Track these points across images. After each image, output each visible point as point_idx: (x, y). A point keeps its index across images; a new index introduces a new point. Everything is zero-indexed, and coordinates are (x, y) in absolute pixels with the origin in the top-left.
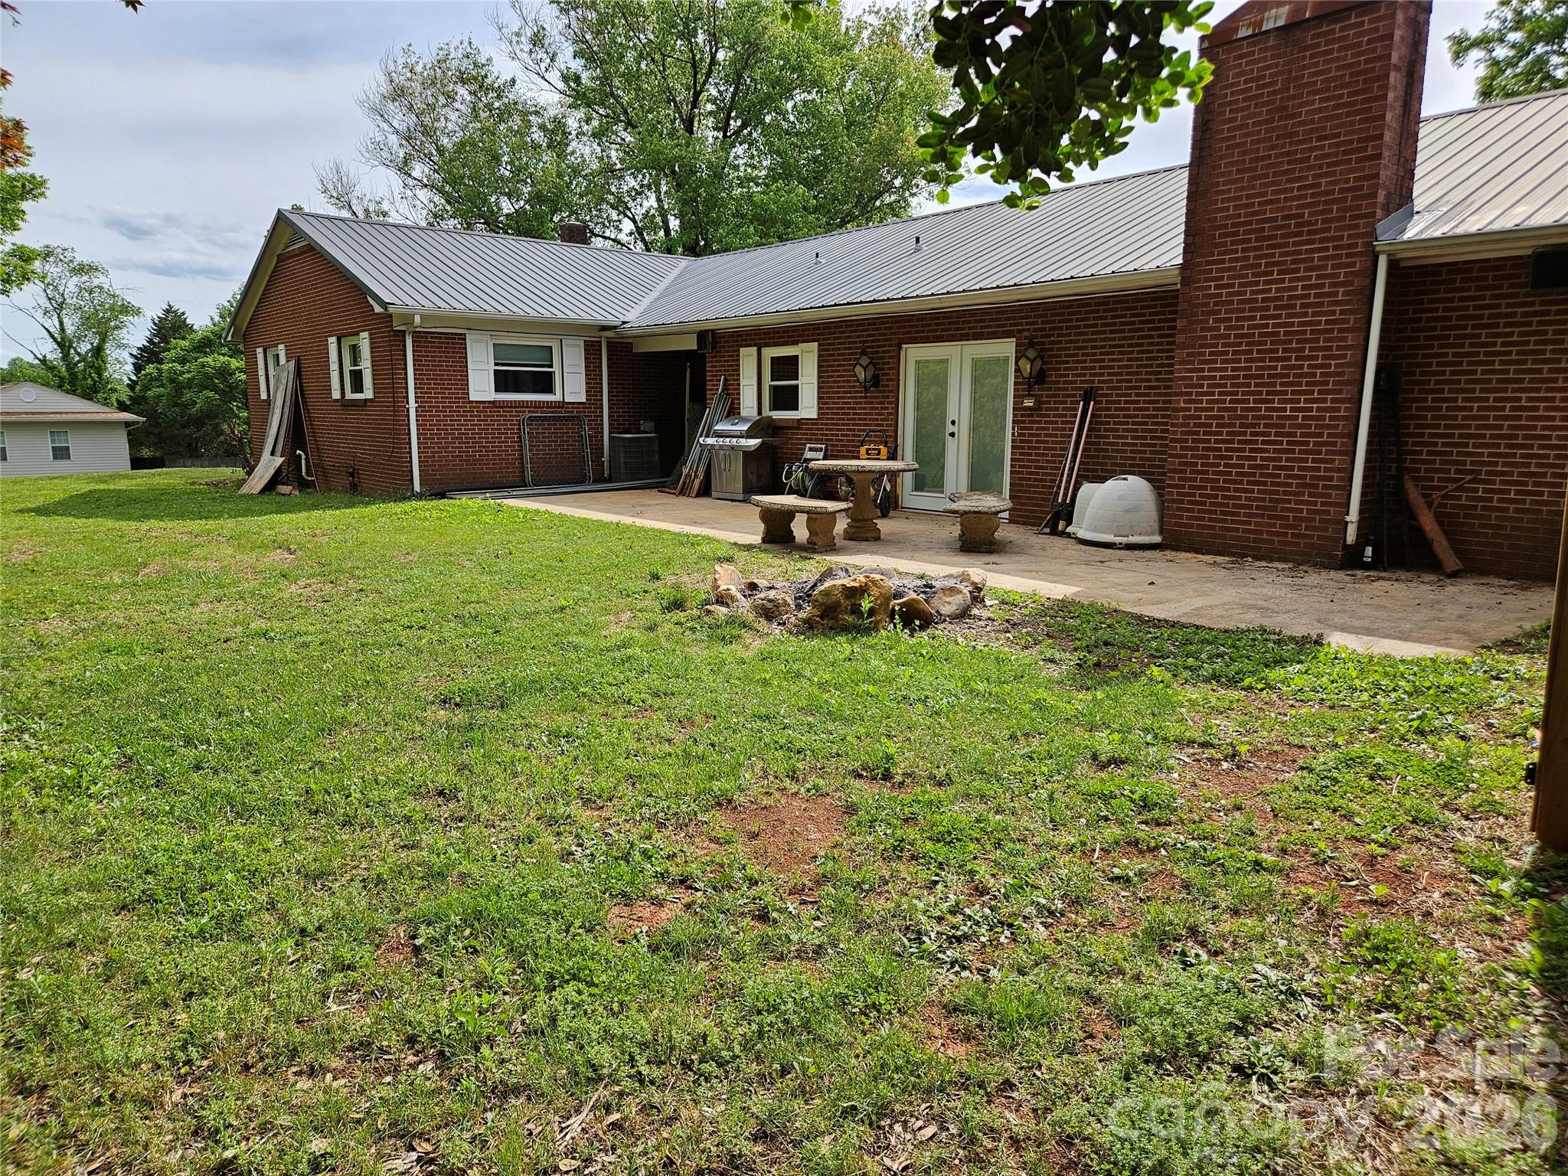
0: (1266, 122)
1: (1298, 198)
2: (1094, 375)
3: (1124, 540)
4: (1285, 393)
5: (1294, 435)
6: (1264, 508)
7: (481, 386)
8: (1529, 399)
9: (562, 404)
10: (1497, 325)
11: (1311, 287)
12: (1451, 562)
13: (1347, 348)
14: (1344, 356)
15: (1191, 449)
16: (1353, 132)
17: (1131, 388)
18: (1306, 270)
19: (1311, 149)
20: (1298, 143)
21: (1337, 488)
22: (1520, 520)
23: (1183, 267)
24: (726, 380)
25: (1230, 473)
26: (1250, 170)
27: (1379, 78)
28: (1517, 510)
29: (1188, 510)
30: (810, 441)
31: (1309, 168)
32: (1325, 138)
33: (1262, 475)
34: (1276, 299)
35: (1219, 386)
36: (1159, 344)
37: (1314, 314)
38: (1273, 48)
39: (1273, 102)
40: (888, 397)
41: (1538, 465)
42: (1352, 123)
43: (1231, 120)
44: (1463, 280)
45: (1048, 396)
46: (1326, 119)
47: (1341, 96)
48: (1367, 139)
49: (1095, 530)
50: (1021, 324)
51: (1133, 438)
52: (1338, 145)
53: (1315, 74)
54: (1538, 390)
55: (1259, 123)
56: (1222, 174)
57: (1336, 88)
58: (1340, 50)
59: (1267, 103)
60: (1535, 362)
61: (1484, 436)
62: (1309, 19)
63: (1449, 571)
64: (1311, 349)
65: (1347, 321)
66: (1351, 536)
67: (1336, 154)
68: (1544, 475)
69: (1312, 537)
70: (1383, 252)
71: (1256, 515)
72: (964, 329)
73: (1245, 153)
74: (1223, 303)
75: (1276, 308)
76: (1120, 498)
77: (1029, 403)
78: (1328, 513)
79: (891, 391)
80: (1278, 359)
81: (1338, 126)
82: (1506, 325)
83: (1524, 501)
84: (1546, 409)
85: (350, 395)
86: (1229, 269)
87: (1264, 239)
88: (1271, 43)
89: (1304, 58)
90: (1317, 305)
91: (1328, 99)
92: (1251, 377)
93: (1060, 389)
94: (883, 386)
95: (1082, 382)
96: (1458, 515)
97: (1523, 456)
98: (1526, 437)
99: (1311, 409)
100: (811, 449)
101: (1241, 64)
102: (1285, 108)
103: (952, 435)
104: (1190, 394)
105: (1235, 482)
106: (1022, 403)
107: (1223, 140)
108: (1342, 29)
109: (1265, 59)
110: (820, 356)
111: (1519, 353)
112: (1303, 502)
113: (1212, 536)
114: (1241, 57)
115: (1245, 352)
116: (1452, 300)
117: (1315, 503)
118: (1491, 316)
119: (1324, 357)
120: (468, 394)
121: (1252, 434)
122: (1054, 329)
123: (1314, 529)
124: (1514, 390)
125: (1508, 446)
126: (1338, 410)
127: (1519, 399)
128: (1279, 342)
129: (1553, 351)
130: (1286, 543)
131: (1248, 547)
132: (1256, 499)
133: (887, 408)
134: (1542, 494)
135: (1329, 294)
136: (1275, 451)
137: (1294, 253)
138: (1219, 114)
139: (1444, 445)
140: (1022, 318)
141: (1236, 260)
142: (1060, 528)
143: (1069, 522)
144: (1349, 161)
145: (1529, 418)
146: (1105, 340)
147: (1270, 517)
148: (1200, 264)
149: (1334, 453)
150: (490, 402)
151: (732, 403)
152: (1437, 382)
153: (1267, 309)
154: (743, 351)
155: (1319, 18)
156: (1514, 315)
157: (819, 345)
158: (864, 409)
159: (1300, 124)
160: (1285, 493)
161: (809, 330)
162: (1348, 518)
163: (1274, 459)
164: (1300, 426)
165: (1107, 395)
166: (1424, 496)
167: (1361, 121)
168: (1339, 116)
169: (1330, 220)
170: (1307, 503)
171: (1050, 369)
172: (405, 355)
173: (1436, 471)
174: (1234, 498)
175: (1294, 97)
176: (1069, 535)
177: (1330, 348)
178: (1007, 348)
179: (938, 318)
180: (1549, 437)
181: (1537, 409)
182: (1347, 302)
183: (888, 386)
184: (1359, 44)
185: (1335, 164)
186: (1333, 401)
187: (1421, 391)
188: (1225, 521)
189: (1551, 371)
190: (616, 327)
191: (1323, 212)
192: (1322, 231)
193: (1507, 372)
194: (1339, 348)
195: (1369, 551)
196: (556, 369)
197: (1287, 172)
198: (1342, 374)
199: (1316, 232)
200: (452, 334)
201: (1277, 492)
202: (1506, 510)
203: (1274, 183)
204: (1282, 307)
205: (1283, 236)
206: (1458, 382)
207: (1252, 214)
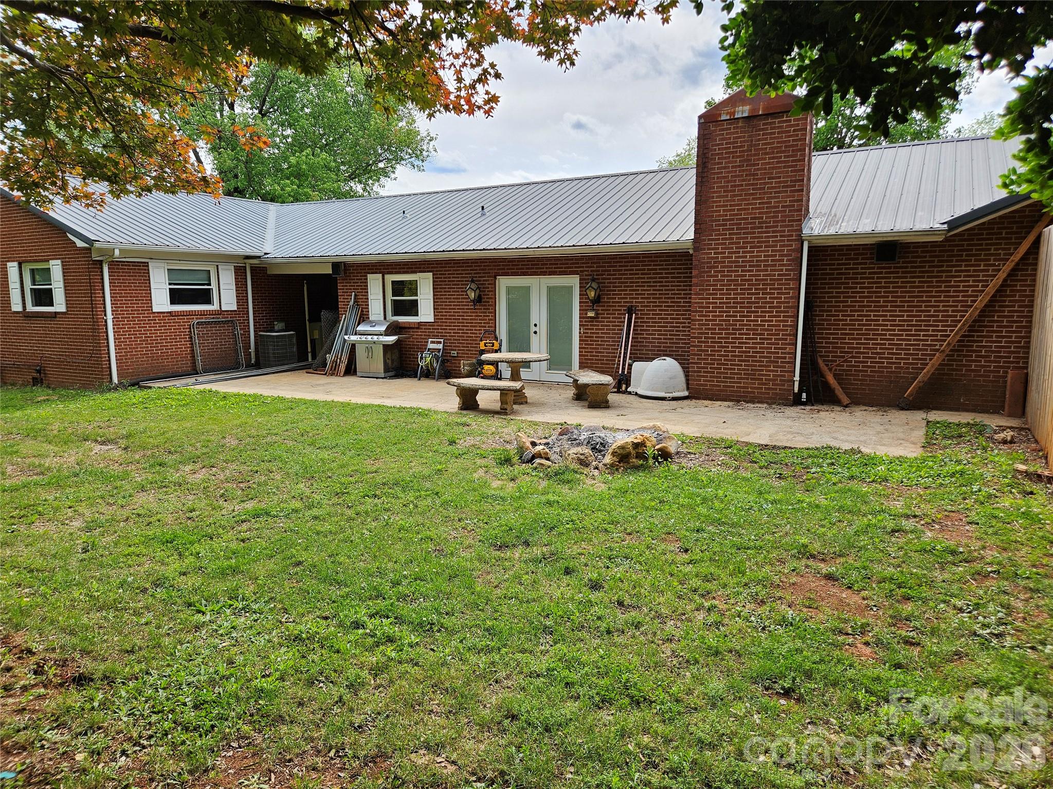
0: (739, 166)
1: (759, 208)
2: (633, 298)
3: (671, 395)
4: (757, 312)
5: (763, 334)
6: (748, 374)
7: (161, 302)
8: (875, 316)
9: (220, 312)
10: (857, 278)
11: (769, 256)
12: (846, 400)
13: (791, 289)
14: (789, 293)
15: (704, 342)
16: (788, 177)
17: (656, 306)
18: (766, 247)
19: (765, 183)
20: (758, 179)
21: (788, 363)
22: (874, 376)
23: (695, 241)
24: (356, 295)
25: (728, 356)
26: (731, 191)
27: (800, 150)
28: (871, 371)
29: (704, 376)
30: (429, 337)
31: (764, 193)
32: (773, 178)
33: (746, 356)
34: (750, 261)
35: (719, 307)
36: (672, 282)
37: (771, 270)
38: (741, 127)
39: (743, 156)
40: (489, 309)
41: (880, 349)
42: (787, 173)
43: (718, 163)
44: (839, 255)
45: (602, 310)
46: (773, 168)
47: (781, 157)
48: (796, 181)
49: (652, 390)
50: (583, 267)
51: (658, 335)
52: (780, 182)
53: (766, 144)
54: (879, 311)
55: (736, 167)
56: (714, 192)
57: (777, 153)
58: (779, 133)
59: (739, 157)
60: (876, 297)
61: (853, 334)
62: (761, 115)
63: (845, 404)
64: (771, 289)
65: (789, 275)
66: (796, 390)
67: (779, 187)
68: (884, 353)
69: (776, 389)
70: (806, 240)
71: (744, 378)
72: (543, 268)
73: (728, 182)
74: (720, 262)
75: (750, 266)
76: (666, 371)
77: (591, 314)
78: (784, 376)
79: (492, 305)
80: (752, 294)
81: (780, 173)
82: (861, 278)
83: (875, 367)
84: (883, 320)
85: (31, 308)
86: (722, 244)
87: (741, 229)
88: (740, 124)
89: (759, 135)
90: (772, 266)
91: (773, 158)
92: (738, 303)
93: (610, 306)
94: (485, 302)
95: (625, 302)
96: (842, 375)
97: (873, 344)
98: (874, 334)
99: (772, 321)
100: (433, 342)
101: (723, 134)
102: (750, 160)
103: (535, 332)
104: (702, 312)
105: (731, 360)
106: (587, 314)
107: (714, 174)
108: (779, 122)
109: (737, 132)
110: (434, 281)
111: (868, 292)
112: (770, 371)
113: (718, 391)
114: (723, 130)
115: (733, 290)
116: (834, 264)
117: (777, 371)
118: (853, 274)
119: (778, 293)
120: (151, 307)
121: (740, 334)
122: (605, 271)
123: (778, 385)
124: (867, 311)
125: (865, 339)
126: (787, 321)
127: (870, 316)
128: (753, 285)
129: (885, 292)
130: (761, 393)
131: (741, 396)
132: (744, 370)
133: (489, 316)
134: (883, 363)
135: (779, 260)
136: (753, 343)
137: (758, 237)
138: (712, 159)
139: (833, 338)
140: (583, 263)
141: (726, 239)
142: (624, 388)
143: (628, 385)
144: (786, 191)
145: (875, 325)
146: (639, 278)
147: (752, 379)
148: (705, 240)
149: (786, 344)
150: (167, 312)
151: (362, 311)
152: (828, 306)
153: (745, 266)
154: (370, 276)
155: (766, 115)
156: (865, 273)
157: (433, 275)
158: (470, 316)
159: (758, 169)
160: (760, 366)
161: (425, 264)
162: (795, 379)
163: (752, 348)
164: (766, 330)
165: (641, 310)
166: (827, 365)
167: (792, 171)
168: (780, 167)
169: (778, 222)
170: (773, 371)
171: (604, 294)
172: (102, 279)
173: (830, 352)
174: (731, 369)
175: (755, 155)
176: (630, 393)
177: (781, 289)
178: (573, 281)
179: (524, 261)
180: (885, 335)
181: (878, 320)
182: (789, 265)
183: (489, 302)
184: (789, 132)
185: (779, 192)
186: (784, 316)
187: (820, 311)
188: (726, 382)
189: (884, 302)
190: (259, 257)
191: (773, 217)
192: (773, 227)
193: (863, 302)
194: (786, 289)
195: (804, 395)
196: (214, 286)
197: (752, 194)
198: (788, 302)
199: (770, 227)
200: (138, 262)
201: (755, 366)
202: (867, 371)
203: (745, 200)
204: (753, 266)
205: (752, 228)
206: (839, 306)
207: (734, 215)
